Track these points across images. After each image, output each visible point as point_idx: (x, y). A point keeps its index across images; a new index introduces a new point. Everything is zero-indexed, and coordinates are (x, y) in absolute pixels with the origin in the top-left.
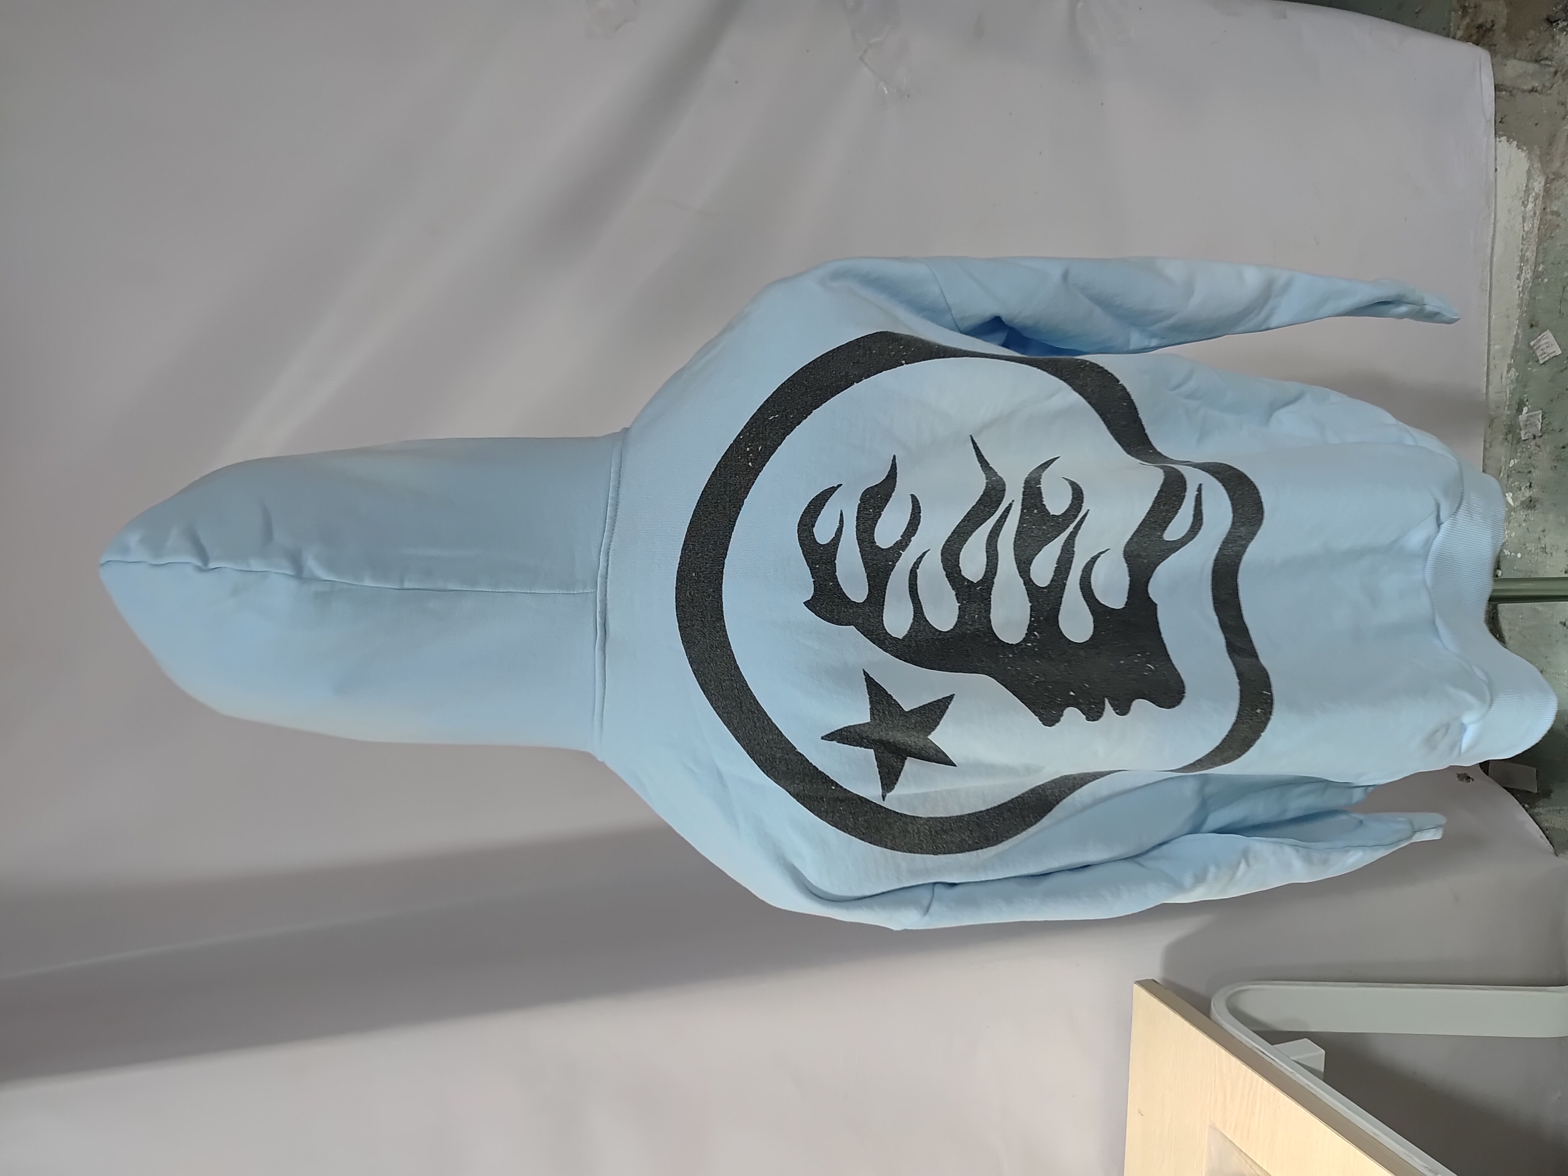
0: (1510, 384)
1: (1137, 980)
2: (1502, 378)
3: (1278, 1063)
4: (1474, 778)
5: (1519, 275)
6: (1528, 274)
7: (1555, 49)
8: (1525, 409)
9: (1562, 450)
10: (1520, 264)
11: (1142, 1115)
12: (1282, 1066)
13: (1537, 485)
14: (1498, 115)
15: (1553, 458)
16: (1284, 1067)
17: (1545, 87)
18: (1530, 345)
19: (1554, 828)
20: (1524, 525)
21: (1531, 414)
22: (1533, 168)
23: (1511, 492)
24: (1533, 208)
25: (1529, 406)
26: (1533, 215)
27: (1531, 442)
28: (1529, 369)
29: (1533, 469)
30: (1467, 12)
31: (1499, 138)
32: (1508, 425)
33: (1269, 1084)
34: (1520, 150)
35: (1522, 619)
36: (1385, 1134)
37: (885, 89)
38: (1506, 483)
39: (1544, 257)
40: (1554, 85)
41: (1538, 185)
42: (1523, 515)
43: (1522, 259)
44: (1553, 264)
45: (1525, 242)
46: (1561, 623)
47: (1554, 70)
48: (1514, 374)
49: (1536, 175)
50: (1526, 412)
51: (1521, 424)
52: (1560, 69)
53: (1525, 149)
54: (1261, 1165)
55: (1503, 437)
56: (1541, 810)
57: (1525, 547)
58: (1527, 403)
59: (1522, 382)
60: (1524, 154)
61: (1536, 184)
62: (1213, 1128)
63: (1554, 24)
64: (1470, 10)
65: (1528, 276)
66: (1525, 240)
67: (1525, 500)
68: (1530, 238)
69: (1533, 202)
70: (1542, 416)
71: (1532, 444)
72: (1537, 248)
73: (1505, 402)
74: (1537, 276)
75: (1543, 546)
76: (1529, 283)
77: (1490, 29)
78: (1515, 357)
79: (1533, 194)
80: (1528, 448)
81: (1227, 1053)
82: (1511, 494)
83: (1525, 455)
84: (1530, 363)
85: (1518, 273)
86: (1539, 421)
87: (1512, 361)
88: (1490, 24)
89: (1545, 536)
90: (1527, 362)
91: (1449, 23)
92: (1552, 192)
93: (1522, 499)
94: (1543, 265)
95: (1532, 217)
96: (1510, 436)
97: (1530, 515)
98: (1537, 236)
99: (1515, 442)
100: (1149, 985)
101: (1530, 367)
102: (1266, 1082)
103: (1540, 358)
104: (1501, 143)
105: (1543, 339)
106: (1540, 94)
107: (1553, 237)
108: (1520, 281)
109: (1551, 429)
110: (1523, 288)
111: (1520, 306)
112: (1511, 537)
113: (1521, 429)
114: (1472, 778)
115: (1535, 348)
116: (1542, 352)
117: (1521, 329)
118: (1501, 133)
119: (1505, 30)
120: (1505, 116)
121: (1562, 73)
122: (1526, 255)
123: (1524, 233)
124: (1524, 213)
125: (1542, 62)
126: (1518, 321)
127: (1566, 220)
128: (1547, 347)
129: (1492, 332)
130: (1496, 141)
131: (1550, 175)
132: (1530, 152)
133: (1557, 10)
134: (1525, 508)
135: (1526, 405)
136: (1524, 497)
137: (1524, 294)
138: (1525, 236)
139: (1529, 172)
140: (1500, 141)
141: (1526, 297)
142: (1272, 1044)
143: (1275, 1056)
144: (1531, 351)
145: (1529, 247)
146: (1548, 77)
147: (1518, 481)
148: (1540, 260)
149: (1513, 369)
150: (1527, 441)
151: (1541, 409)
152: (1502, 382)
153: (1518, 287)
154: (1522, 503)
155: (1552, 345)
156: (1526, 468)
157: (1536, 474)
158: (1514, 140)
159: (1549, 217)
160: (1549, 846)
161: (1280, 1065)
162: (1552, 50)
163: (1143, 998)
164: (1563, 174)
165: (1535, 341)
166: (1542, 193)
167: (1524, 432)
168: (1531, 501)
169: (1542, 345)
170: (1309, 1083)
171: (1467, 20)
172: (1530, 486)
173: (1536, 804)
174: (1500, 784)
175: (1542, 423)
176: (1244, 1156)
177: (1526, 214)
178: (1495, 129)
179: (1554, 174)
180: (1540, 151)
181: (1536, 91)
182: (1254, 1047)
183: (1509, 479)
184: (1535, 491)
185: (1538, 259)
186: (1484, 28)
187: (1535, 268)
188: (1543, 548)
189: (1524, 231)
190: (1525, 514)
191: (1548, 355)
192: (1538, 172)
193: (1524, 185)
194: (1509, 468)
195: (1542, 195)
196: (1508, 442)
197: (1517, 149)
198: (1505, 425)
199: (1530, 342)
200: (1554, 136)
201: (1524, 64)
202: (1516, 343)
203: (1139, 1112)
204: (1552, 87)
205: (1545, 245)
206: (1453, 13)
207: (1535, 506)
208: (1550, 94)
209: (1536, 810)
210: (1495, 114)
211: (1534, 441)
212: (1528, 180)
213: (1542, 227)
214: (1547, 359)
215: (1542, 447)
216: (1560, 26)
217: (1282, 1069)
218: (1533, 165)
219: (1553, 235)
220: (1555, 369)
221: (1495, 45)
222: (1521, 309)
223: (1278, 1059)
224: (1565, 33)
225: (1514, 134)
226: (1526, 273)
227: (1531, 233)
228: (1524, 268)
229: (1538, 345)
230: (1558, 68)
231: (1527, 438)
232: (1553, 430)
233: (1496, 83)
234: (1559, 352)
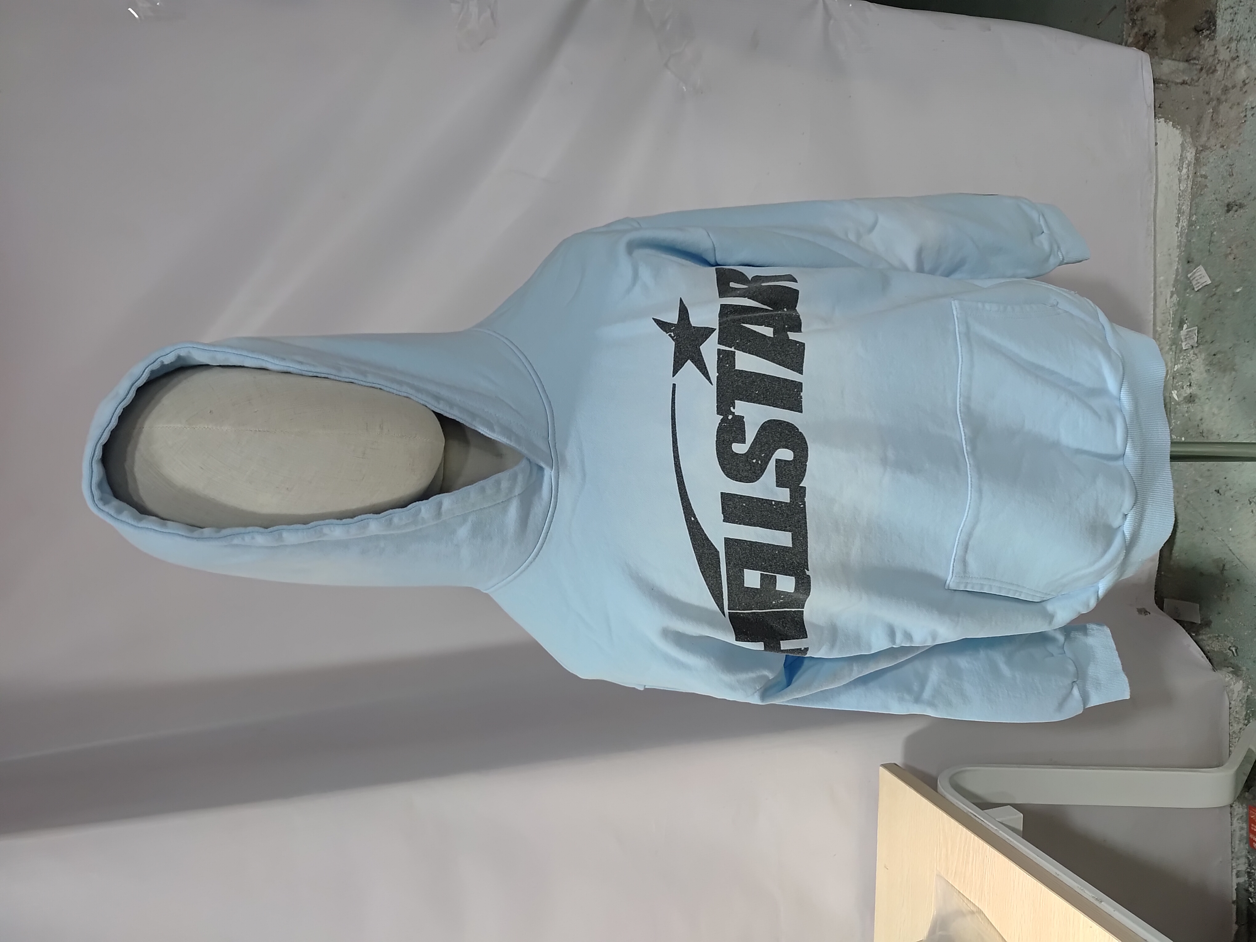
0: (1173, 307)
1: (882, 763)
2: (1166, 302)
3: (986, 823)
4: (1151, 612)
5: (1177, 224)
6: (1184, 223)
7: (1201, 52)
8: (1185, 326)
9: (1214, 356)
10: (1177, 215)
11: (887, 869)
12: (989, 825)
13: (1196, 384)
14: (1157, 101)
15: (1207, 363)
16: (990, 826)
17: (1193, 80)
18: (1188, 277)
19: (1214, 651)
20: (1186, 415)
21: (1189, 329)
22: (1186, 142)
23: (1176, 390)
24: (1187, 172)
25: (1188, 324)
26: (1187, 178)
27: (1190, 352)
28: (1188, 295)
29: (1192, 371)
30: (1136, 24)
31: (1159, 120)
32: (1172, 338)
33: (978, 839)
34: (1175, 128)
35: (1186, 488)
36: (1064, 874)
37: (684, 88)
38: (1172, 383)
39: (1196, 209)
40: (1200, 78)
41: (1190, 155)
42: (1185, 407)
43: (1179, 211)
44: (1203, 215)
45: (1181, 198)
46: (1216, 491)
47: (1200, 67)
48: (1175, 299)
49: (1188, 148)
50: (1186, 328)
51: (1183, 338)
52: (1205, 66)
53: (1179, 127)
54: (974, 903)
55: (1168, 347)
56: (1204, 637)
57: (1187, 432)
58: (1186, 322)
59: (1182, 305)
60: (1178, 132)
61: (1188, 154)
62: (939, 876)
63: (1201, 32)
64: (1137, 22)
65: (1185, 225)
66: (1181, 197)
67: (1187, 396)
68: (1185, 196)
69: (1186, 168)
70: (1198, 331)
71: (1191, 353)
72: (1190, 203)
73: (1170, 321)
74: (1191, 224)
75: (1201, 431)
76: (1185, 229)
77: (1153, 36)
78: (1176, 286)
79: (1187, 162)
80: (1188, 356)
81: (948, 816)
82: (1176, 392)
83: (1186, 361)
84: (1188, 291)
85: (1176, 222)
86: (1196, 335)
87: (1174, 289)
88: (1153, 32)
89: (1202, 424)
90: (1186, 290)
91: (1122, 32)
92: (1201, 161)
93: (1184, 396)
94: (1195, 215)
95: (1186, 179)
96: (1174, 347)
97: (1191, 407)
98: (1190, 193)
99: (1178, 351)
100: (892, 768)
101: (1188, 294)
102: (976, 838)
103: (1195, 287)
104: (1160, 123)
105: (1197, 272)
106: (1189, 85)
107: (1202, 195)
108: (1178, 228)
109: (1205, 341)
110: (1180, 233)
111: (1179, 247)
112: (1177, 424)
113: (1182, 342)
114: (1148, 612)
115: (1191, 279)
116: (1197, 282)
117: (1181, 265)
118: (1160, 115)
119: (1163, 37)
120: (1163, 102)
121: (1206, 69)
122: (1182, 208)
123: (1180, 191)
124: (1180, 176)
125: (1192, 62)
126: (1178, 258)
127: (1212, 181)
128: (1201, 278)
129: (1157, 267)
130: (1155, 122)
131: (1198, 147)
132: (1183, 130)
133: (1202, 22)
134: (1187, 402)
135: (1185, 323)
136: (1186, 393)
137: (1182, 238)
138: (1181, 194)
139: (1182, 145)
140: (1159, 122)
141: (1184, 240)
142: (983, 810)
143: (984, 818)
144: (1188, 282)
145: (1185, 202)
146: (1196, 72)
147: (1181, 382)
148: (1193, 211)
149: (1175, 295)
150: (1187, 351)
151: (1197, 326)
152: (1166, 306)
153: (1177, 233)
154: (1185, 398)
155: (1204, 276)
156: (1187, 371)
157: (1194, 376)
158: (1170, 121)
159: (1199, 179)
160: (1208, 663)
161: (988, 825)
162: (1199, 52)
163: (888, 779)
164: (1209, 146)
165: (1192, 273)
166: (1193, 161)
167: (1185, 344)
168: (1191, 397)
169: (1196, 277)
170: (1009, 838)
171: (1136, 30)
172: (1190, 385)
173: (1201, 632)
174: (1171, 617)
175: (1198, 337)
176: (962, 896)
177: (1181, 177)
178: (1155, 113)
179: (1202, 146)
180: (1191, 129)
181: (1187, 83)
182: (969, 811)
183: (1174, 380)
184: (1193, 388)
185: (1191, 211)
186: (1149, 36)
187: (1190, 218)
188: (1201, 433)
189: (1180, 190)
190: (1187, 407)
191: (1201, 284)
192: (1190, 145)
193: (1179, 155)
194: (1174, 371)
195: (1194, 162)
196: (1173, 352)
197: (1172, 127)
198: (1169, 338)
199: (1188, 274)
200: (1201, 117)
201: (1176, 63)
202: (1177, 276)
203: (885, 867)
204: (1198, 80)
205: (1197, 200)
206: (1125, 25)
207: (1195, 401)
208: (1197, 86)
209: (1200, 637)
210: (1155, 102)
211: (1192, 351)
212: (1182, 151)
213: (1194, 187)
214: (1200, 287)
215: (1199, 355)
216: (1205, 34)
217: (989, 828)
218: (1185, 140)
219: (1202, 193)
220: (1207, 295)
221: (1157, 49)
222: (1180, 249)
223: (986, 820)
224: (1208, 39)
225: (1170, 116)
226: (1183, 222)
227: (1186, 191)
228: (1181, 218)
229: (1194, 277)
230: (1203, 66)
231: (1187, 348)
232: (1206, 341)
233: (1155, 77)
234: (1209, 282)
